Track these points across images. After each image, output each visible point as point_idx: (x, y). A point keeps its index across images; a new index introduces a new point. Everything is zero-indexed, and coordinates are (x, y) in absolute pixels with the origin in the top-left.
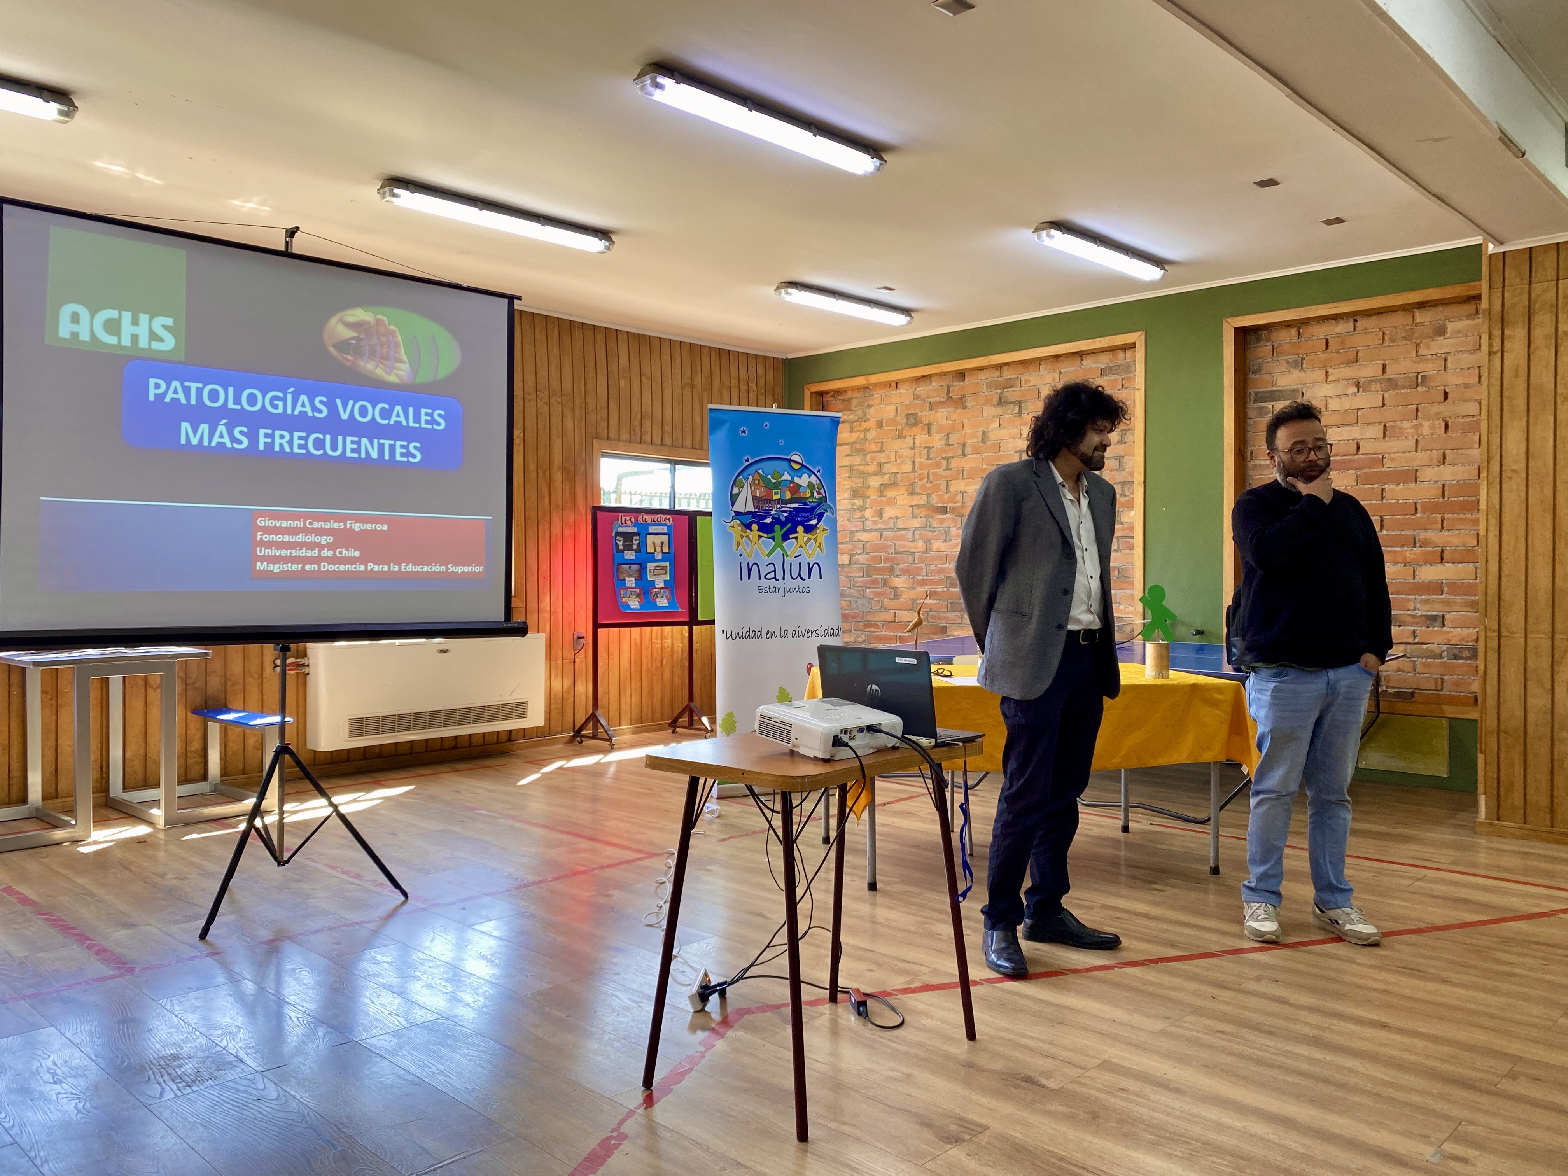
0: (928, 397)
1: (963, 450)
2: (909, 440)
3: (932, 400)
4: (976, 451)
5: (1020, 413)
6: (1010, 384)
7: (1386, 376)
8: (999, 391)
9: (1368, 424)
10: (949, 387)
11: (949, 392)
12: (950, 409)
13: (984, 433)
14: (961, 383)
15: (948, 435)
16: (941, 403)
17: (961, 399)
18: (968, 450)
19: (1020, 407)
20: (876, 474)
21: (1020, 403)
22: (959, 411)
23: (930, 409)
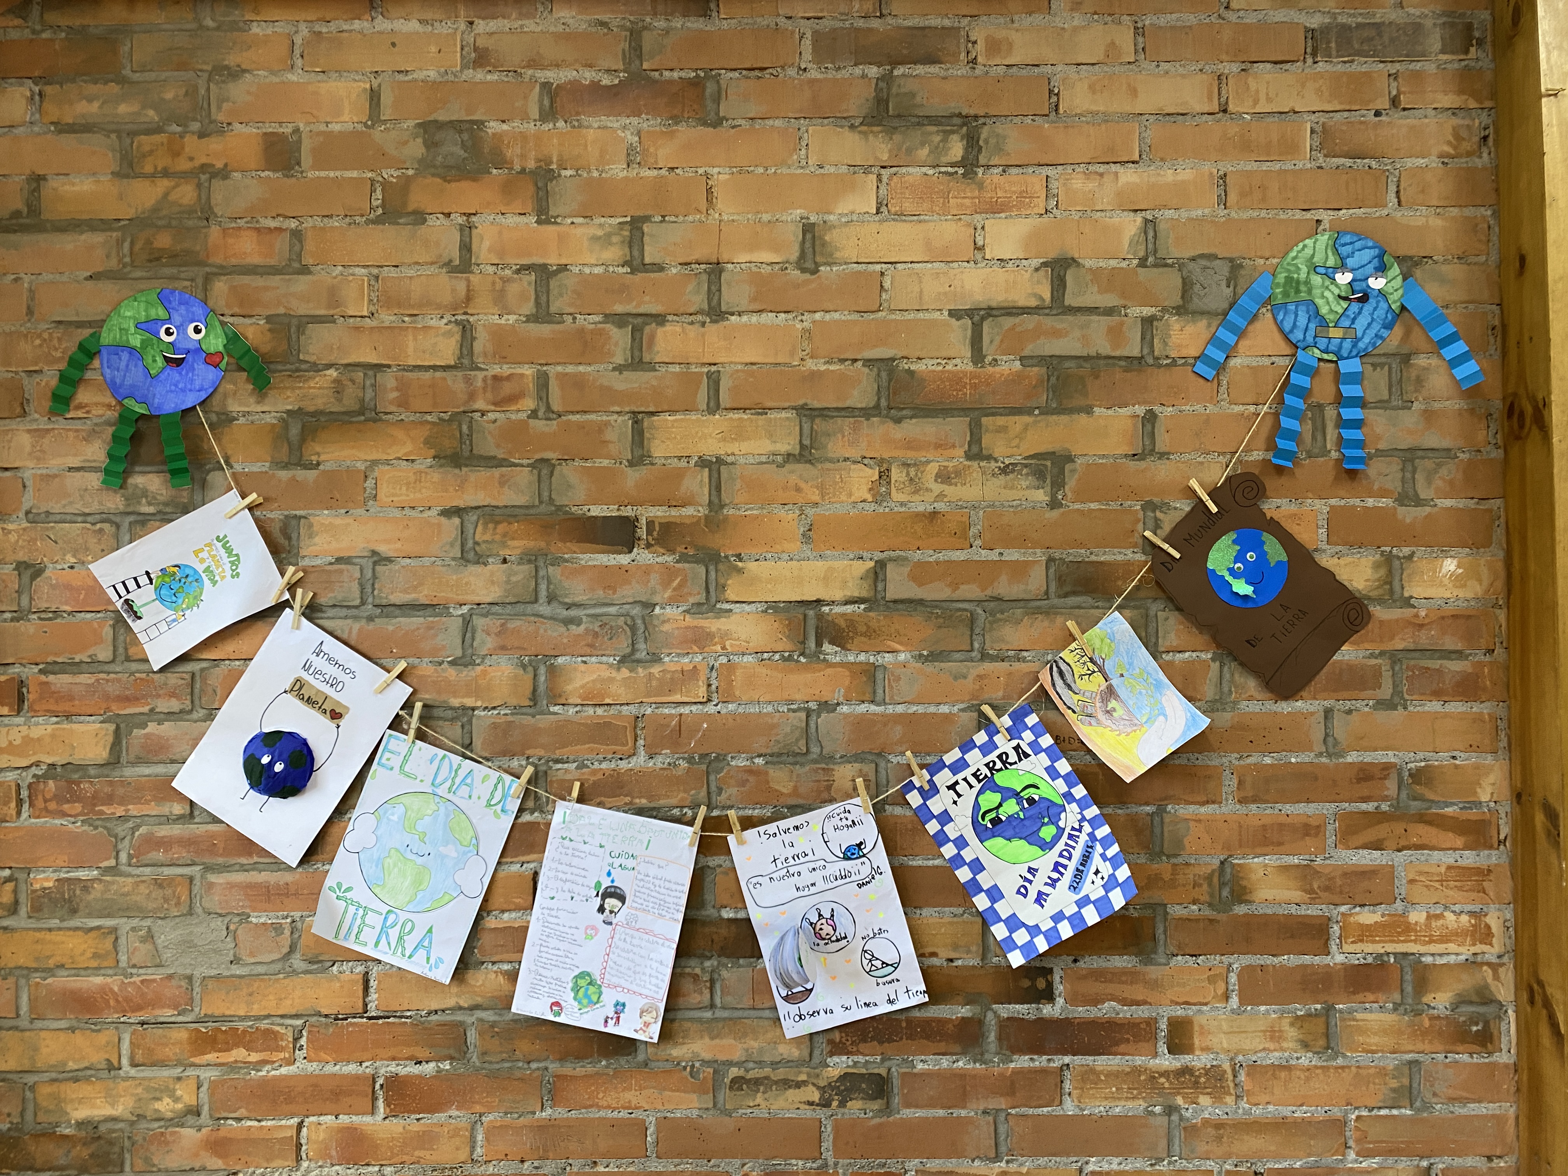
8: (873, 71)
12: (648, 123)
13: (808, 229)
17: (696, 84)
22: (686, 132)
23: (548, 114)
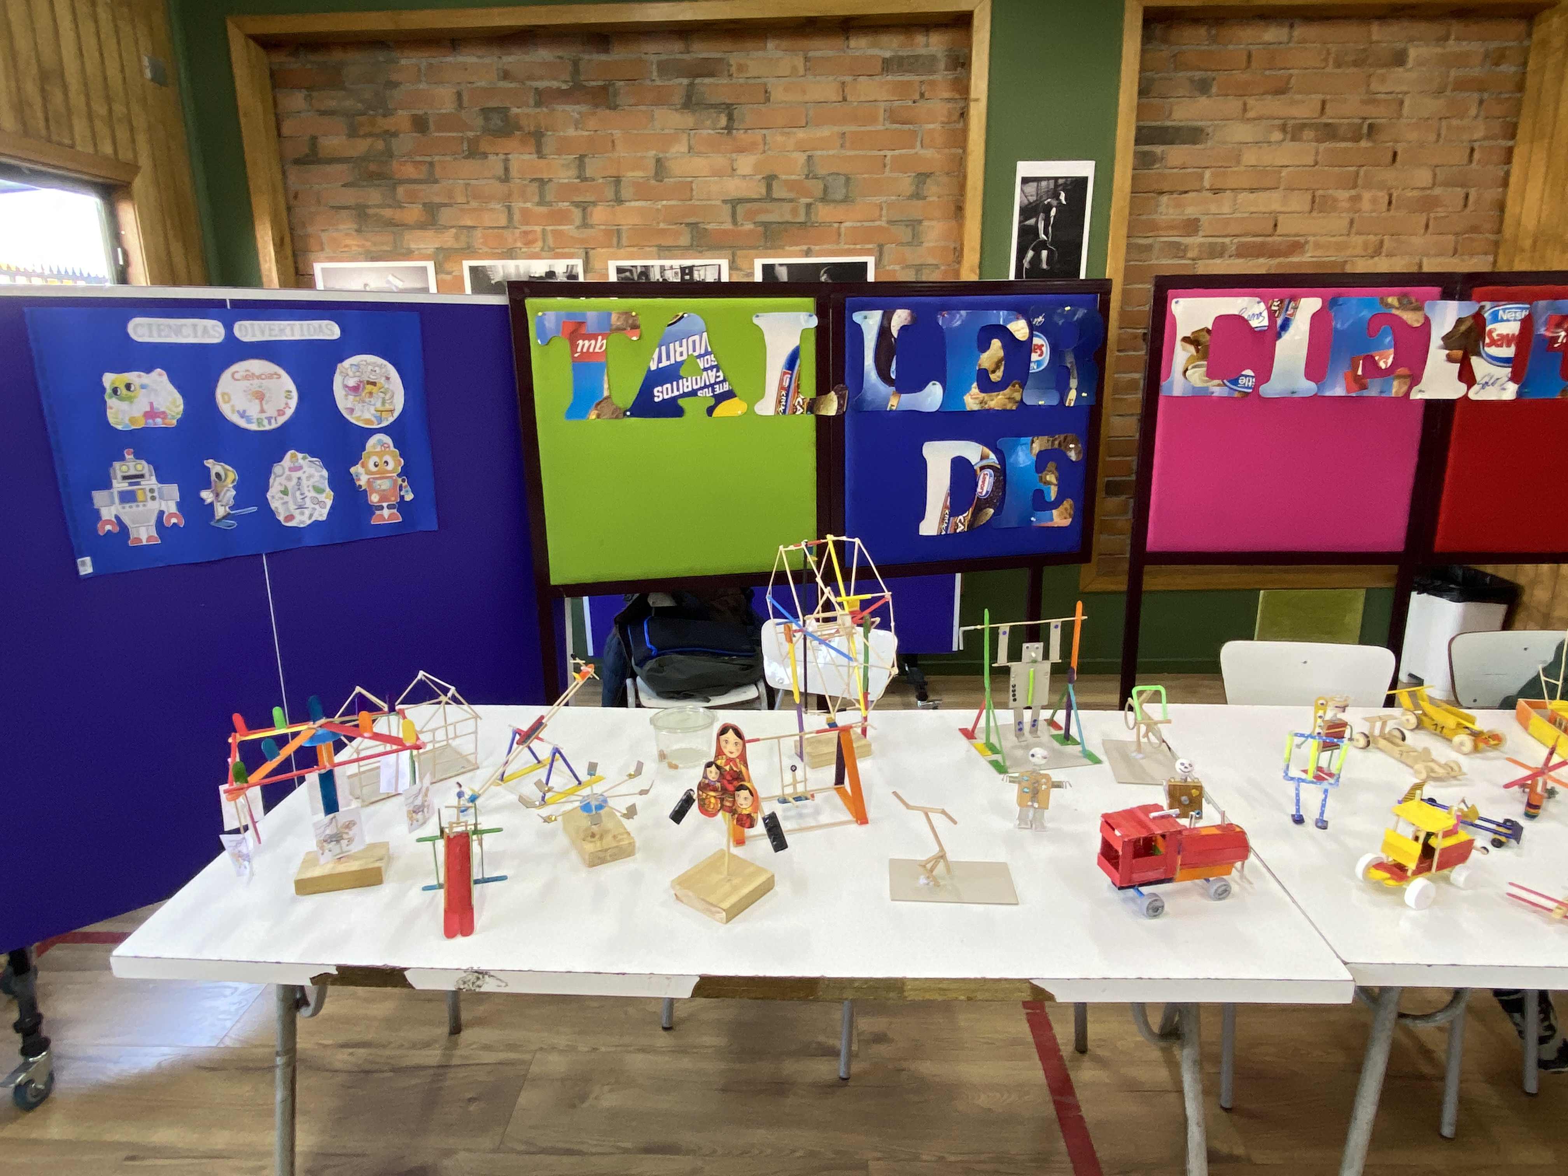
0: (531, 78)
1: (617, 192)
2: (495, 163)
3: (541, 84)
4: (642, 192)
5: (729, 128)
6: (707, 69)
7: (1325, 120)
9: (1293, 190)
10: (576, 63)
11: (576, 71)
14: (603, 57)
15: (581, 158)
16: (564, 95)
18: (625, 193)
19: (730, 118)
20: (422, 226)
21: (729, 109)
